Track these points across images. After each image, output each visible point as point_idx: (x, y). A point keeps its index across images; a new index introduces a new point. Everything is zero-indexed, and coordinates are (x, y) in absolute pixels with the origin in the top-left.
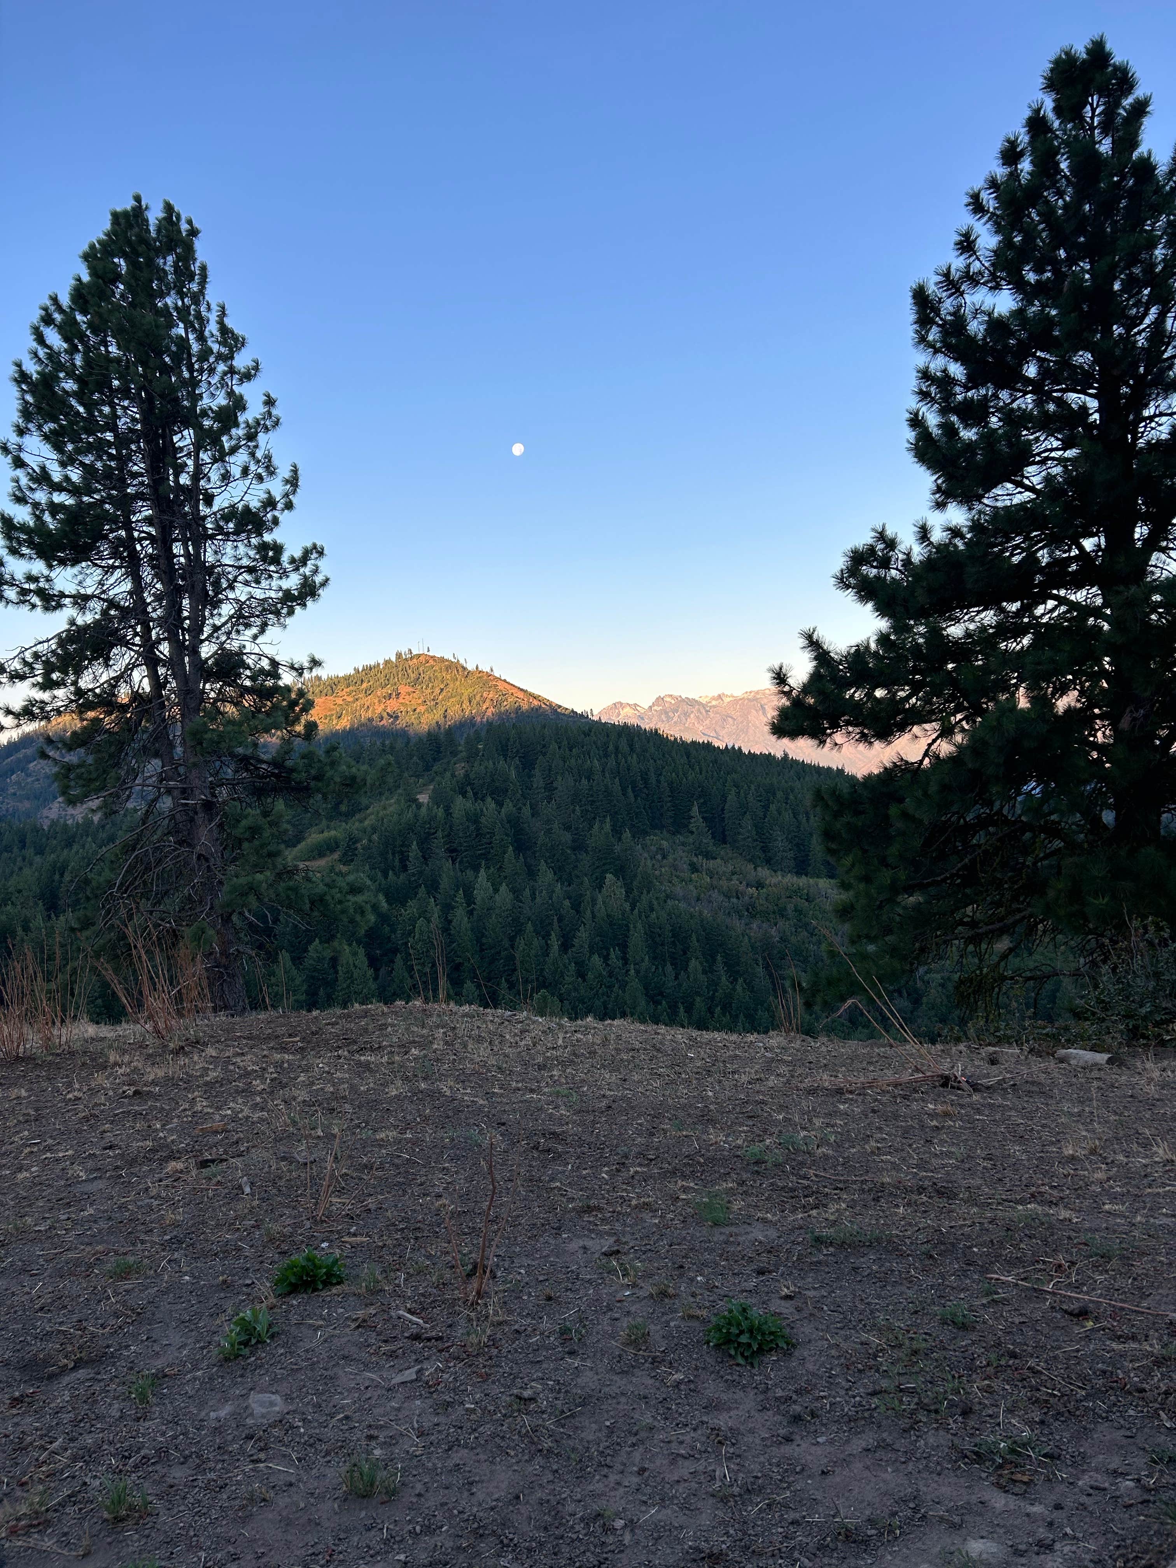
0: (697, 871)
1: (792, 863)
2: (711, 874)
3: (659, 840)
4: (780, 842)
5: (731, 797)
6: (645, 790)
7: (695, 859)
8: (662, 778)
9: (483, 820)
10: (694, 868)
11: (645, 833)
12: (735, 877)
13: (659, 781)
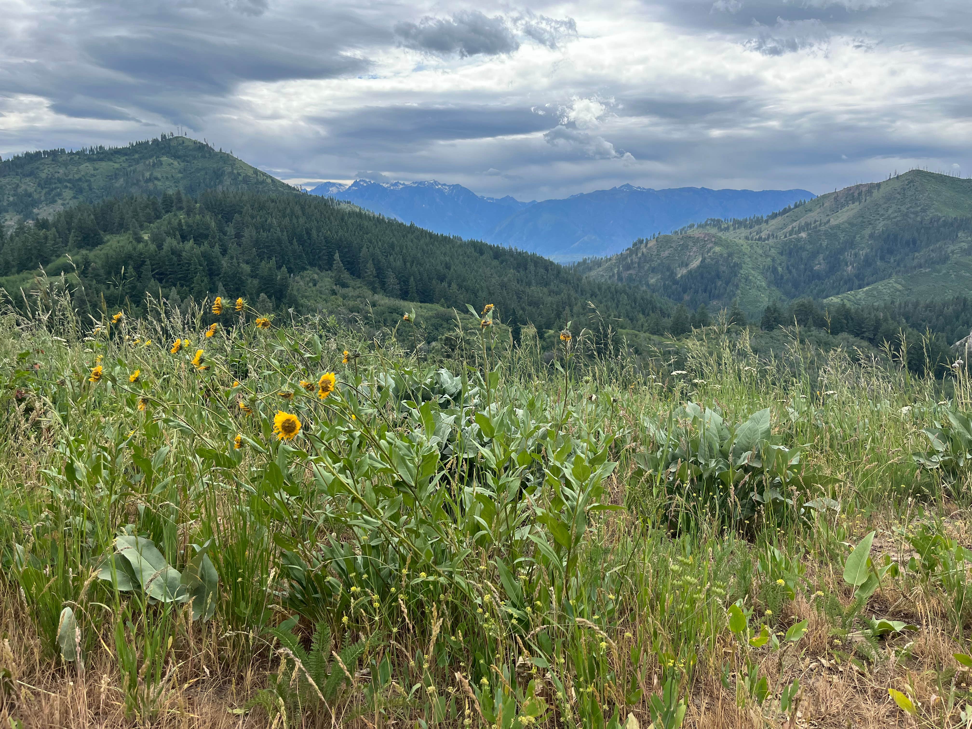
0: (336, 294)
1: (399, 292)
2: (344, 297)
3: (312, 273)
4: (392, 280)
5: (364, 249)
6: (308, 241)
7: (334, 287)
8: (320, 234)
9: (184, 254)
10: (334, 293)
11: (305, 269)
12: (359, 299)
13: (318, 236)
